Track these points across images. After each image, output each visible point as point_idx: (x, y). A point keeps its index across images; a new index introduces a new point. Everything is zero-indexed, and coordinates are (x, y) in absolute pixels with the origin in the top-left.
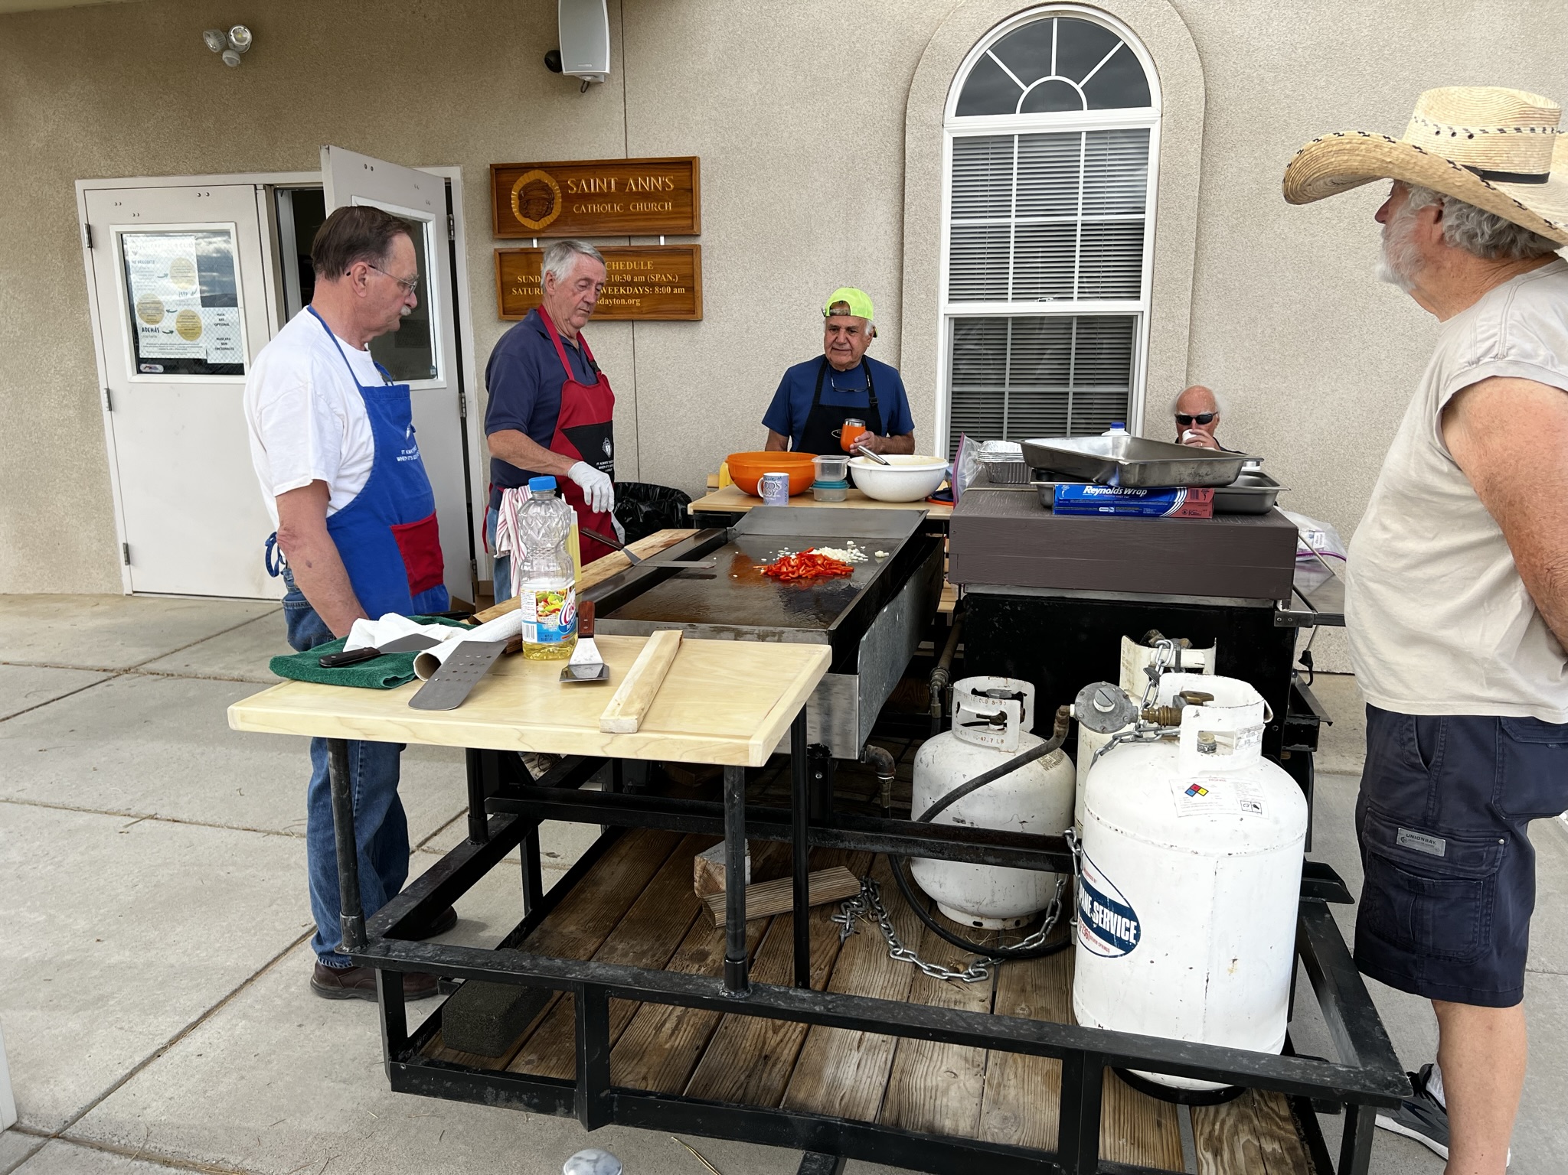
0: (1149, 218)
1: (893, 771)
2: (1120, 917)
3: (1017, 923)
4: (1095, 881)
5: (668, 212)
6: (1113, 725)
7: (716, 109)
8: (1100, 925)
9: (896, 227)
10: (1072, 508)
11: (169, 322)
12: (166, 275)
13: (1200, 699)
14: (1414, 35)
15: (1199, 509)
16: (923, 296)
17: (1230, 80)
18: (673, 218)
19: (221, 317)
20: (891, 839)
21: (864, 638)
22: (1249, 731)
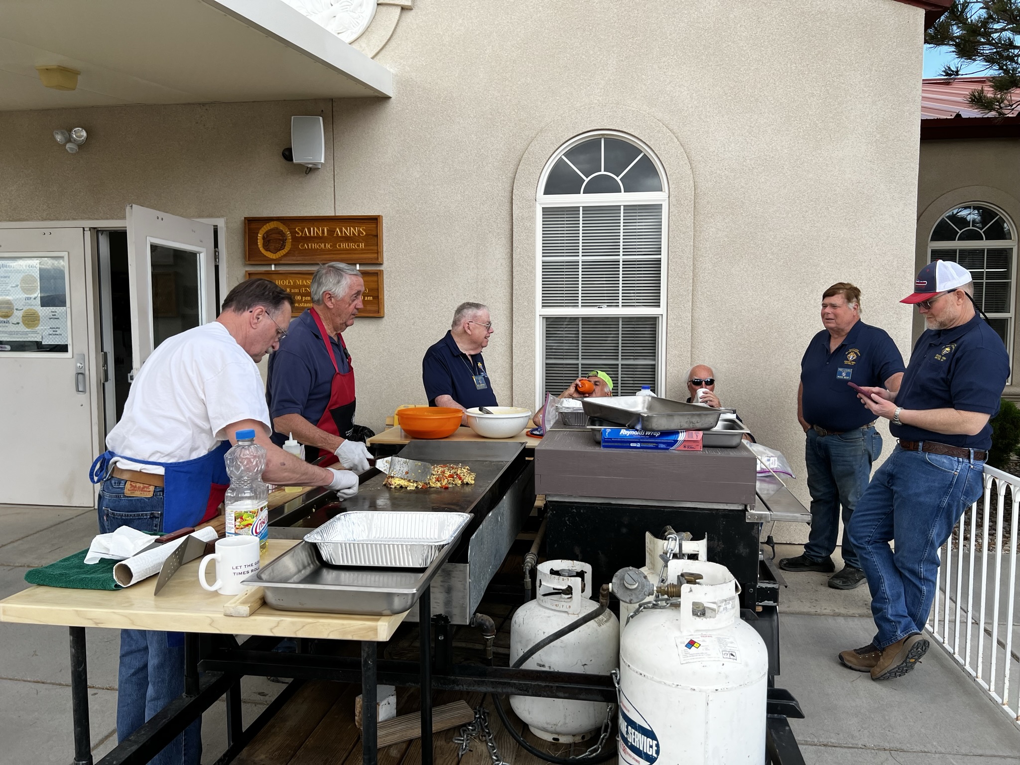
0: (664, 257)
1: (494, 632)
2: (645, 738)
3: (583, 737)
4: (628, 711)
5: (362, 250)
6: (637, 598)
7: (393, 186)
8: (633, 743)
9: (508, 261)
10: (613, 444)
11: (18, 316)
12: (17, 286)
13: (693, 579)
14: (814, 153)
15: (694, 445)
16: (526, 304)
17: (708, 177)
18: (364, 253)
19: (53, 314)
20: (492, 682)
21: (474, 536)
22: (726, 601)
